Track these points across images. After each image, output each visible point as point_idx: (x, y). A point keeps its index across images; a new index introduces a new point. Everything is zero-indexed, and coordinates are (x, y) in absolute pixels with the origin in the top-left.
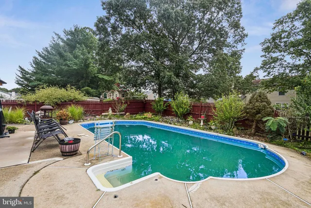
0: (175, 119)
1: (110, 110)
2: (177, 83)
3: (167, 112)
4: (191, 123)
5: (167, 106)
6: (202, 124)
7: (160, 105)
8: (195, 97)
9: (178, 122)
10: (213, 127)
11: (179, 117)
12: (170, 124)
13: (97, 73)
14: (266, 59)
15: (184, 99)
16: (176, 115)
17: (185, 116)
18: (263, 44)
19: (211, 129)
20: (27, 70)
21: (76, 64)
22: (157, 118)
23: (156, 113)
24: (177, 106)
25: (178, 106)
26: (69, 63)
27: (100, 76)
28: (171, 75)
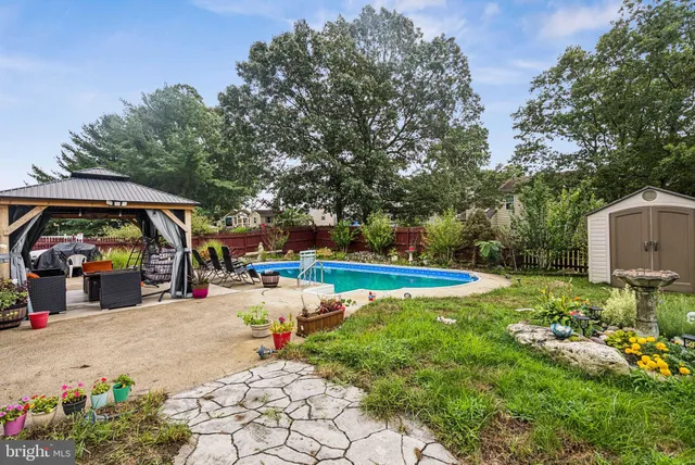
0: (370, 256)
1: (261, 246)
2: (369, 197)
3: (356, 245)
4: (395, 258)
5: (355, 236)
6: (411, 259)
7: (345, 234)
8: (404, 217)
9: (375, 259)
10: (425, 262)
11: (376, 252)
12: (363, 262)
13: (213, 178)
14: (523, 142)
15: (383, 222)
16: (372, 250)
17: (384, 250)
18: (516, 115)
19: (422, 265)
20: (50, 174)
21: (170, 162)
22: (340, 255)
23: (336, 248)
24: (372, 234)
25: (375, 234)
26: (157, 160)
27: (218, 183)
28: (359, 185)
